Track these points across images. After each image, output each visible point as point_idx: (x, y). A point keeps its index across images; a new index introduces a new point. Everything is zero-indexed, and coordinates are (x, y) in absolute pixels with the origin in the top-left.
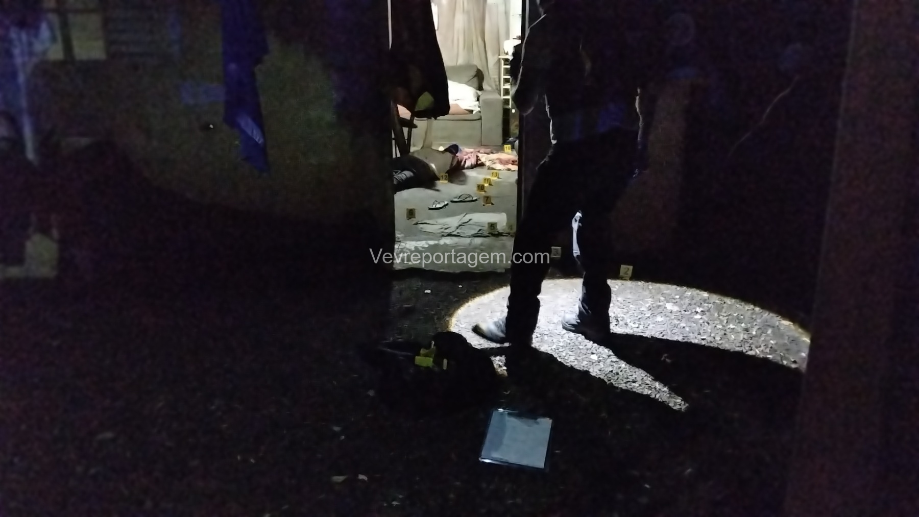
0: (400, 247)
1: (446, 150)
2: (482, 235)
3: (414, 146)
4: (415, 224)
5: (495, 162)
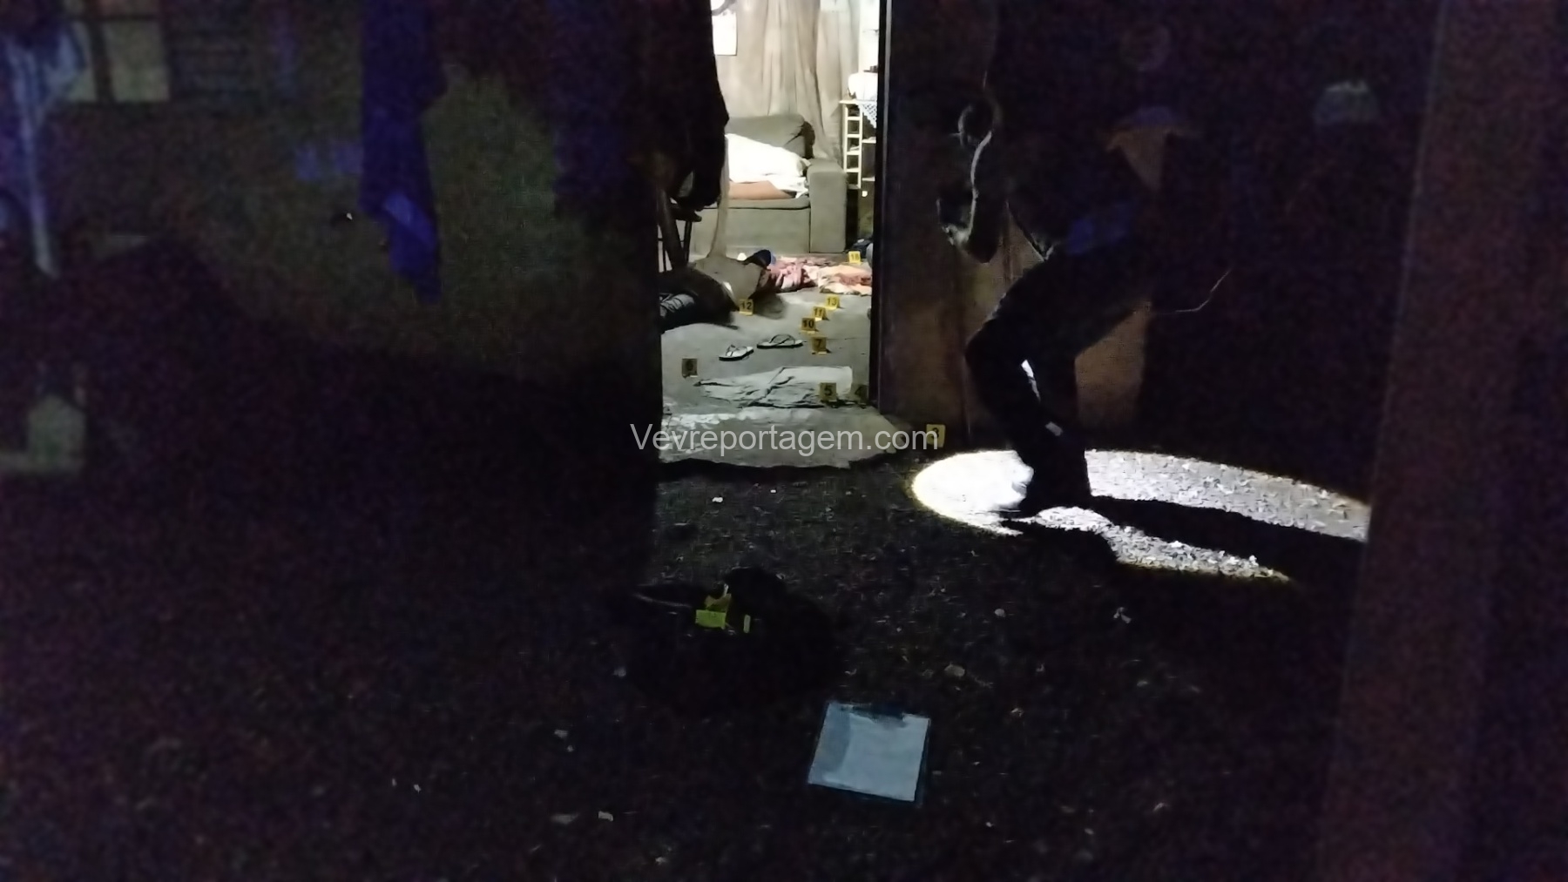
0: (671, 424)
1: (750, 260)
2: (811, 404)
3: (696, 251)
4: (696, 385)
5: (833, 279)
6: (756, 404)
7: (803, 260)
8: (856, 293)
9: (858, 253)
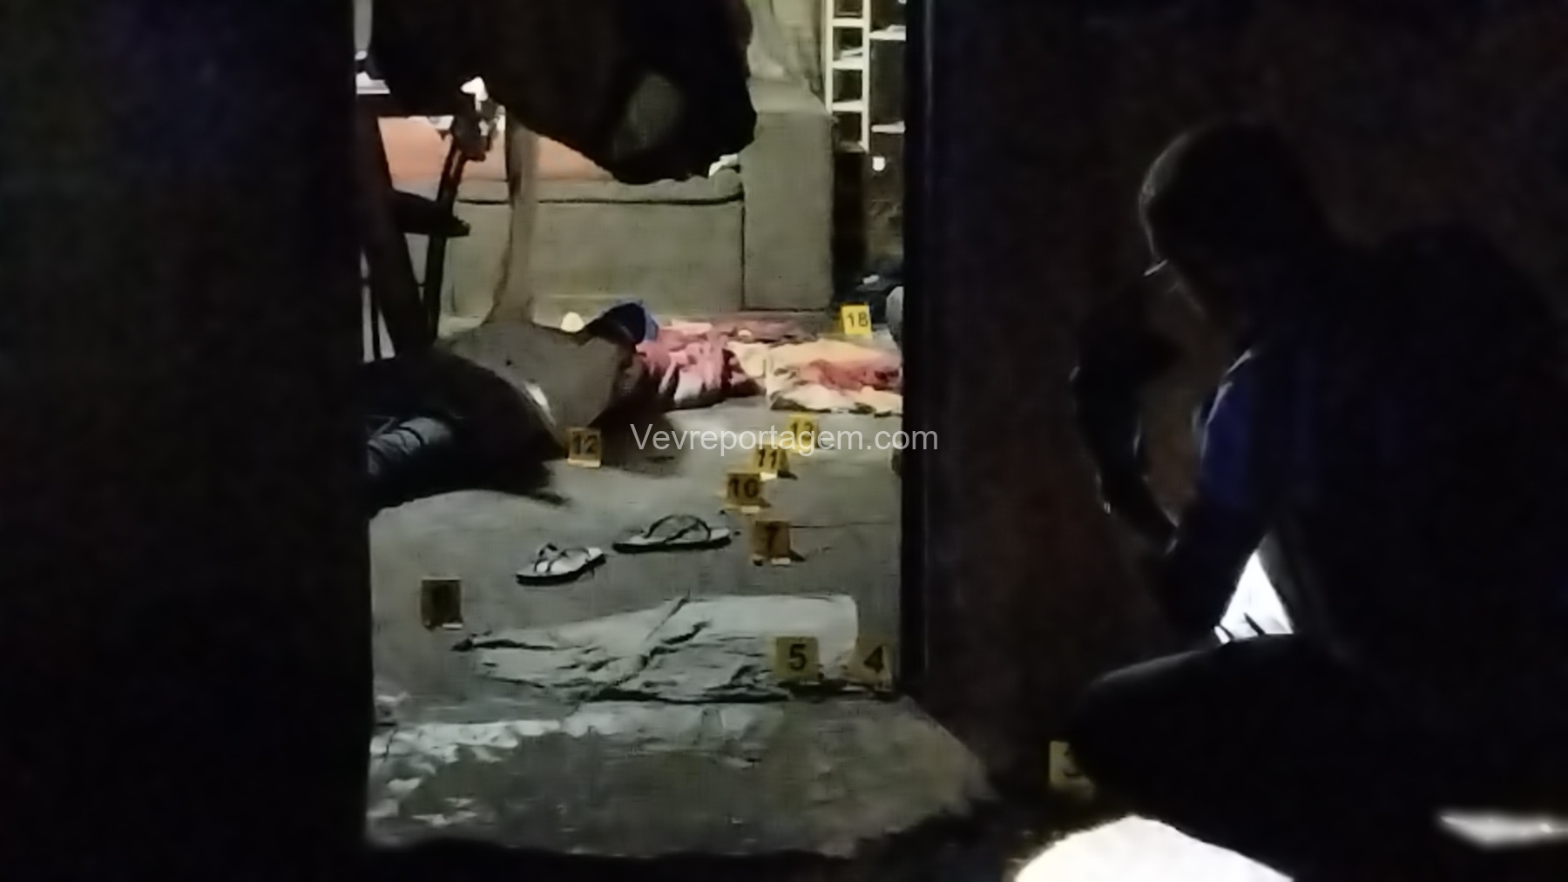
0: (394, 749)
1: (594, 330)
2: (753, 693)
3: (455, 310)
4: (458, 648)
5: (804, 376)
6: (611, 693)
7: (729, 330)
8: (863, 410)
9: (865, 309)
